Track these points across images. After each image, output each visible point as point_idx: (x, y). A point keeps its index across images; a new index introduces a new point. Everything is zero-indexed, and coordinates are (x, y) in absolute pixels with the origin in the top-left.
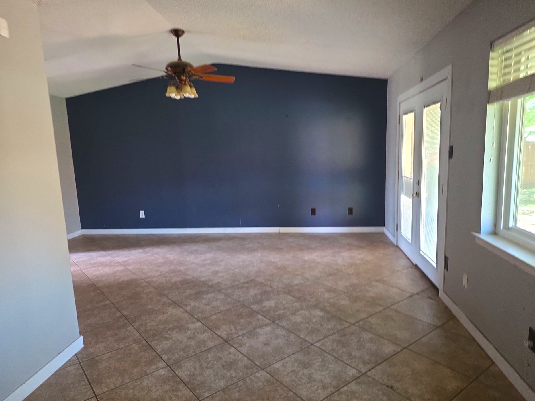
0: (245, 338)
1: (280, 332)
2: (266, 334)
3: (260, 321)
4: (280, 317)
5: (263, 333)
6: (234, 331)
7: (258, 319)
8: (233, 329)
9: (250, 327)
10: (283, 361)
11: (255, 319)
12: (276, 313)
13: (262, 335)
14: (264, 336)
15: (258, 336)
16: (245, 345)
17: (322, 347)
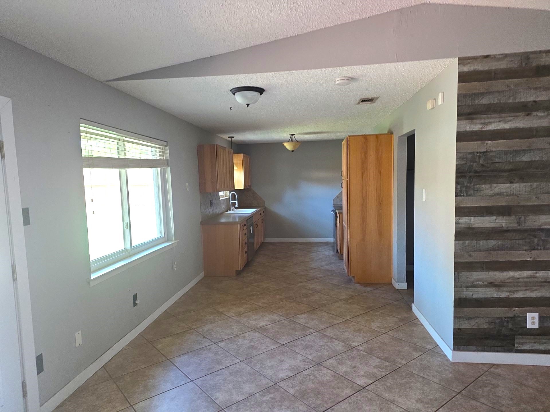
0: (302, 367)
1: (269, 372)
2: (282, 370)
3: (290, 384)
4: (267, 390)
5: (286, 371)
6: (316, 373)
7: (293, 387)
8: (318, 376)
9: (300, 377)
10: (268, 350)
11: (297, 388)
12: (272, 396)
13: (286, 369)
14: (284, 368)
15: (290, 368)
16: (300, 361)
17: (234, 358)
